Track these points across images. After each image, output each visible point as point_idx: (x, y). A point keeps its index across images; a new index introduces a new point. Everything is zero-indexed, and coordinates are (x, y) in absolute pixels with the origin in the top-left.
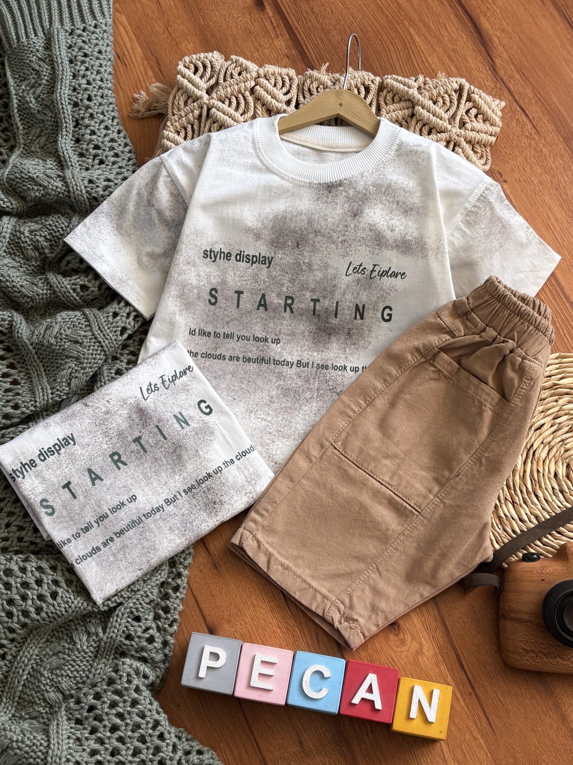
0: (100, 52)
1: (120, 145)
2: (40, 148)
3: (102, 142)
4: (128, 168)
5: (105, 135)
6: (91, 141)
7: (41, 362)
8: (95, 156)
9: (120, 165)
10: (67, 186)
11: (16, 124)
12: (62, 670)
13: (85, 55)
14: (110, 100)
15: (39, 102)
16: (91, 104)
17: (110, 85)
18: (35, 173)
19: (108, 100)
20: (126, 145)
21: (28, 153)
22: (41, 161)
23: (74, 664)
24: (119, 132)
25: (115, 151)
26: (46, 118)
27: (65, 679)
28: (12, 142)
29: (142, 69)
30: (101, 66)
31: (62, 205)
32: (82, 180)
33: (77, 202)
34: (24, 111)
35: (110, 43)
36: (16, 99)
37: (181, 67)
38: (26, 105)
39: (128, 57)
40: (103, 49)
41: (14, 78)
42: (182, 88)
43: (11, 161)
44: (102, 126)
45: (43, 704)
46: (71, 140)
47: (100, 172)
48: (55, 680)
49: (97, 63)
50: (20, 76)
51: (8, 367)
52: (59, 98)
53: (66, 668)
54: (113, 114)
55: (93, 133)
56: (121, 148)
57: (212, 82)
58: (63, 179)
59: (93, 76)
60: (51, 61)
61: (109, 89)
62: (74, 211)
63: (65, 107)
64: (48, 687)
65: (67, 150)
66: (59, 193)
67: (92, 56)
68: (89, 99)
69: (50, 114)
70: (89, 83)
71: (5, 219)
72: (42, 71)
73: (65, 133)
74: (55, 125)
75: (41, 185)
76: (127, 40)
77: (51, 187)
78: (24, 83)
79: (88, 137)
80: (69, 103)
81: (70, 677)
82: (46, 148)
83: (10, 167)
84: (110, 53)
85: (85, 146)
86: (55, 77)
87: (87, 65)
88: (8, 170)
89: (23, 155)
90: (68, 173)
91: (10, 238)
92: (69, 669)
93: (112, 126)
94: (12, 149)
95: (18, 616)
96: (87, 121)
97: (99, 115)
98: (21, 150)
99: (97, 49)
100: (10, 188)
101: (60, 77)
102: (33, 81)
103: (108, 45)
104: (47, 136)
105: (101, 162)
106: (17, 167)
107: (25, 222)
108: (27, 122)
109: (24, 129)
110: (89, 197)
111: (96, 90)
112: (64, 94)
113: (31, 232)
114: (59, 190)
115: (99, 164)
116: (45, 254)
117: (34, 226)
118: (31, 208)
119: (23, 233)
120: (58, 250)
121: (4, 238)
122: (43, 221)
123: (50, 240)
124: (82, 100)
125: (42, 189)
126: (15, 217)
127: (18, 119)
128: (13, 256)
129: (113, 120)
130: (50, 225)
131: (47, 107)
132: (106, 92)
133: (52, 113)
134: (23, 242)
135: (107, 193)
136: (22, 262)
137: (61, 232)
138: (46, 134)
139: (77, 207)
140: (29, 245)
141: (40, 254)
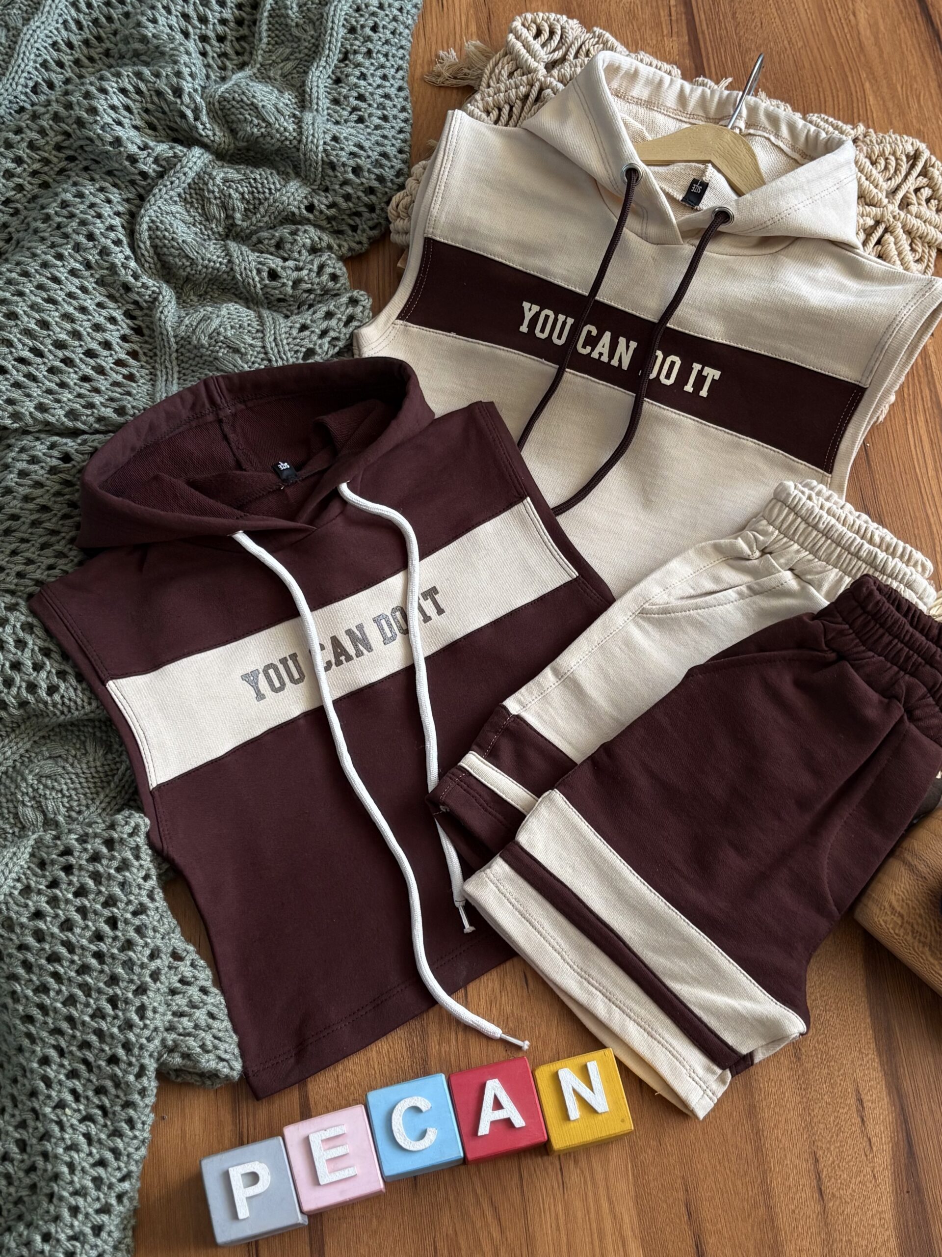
1: (394, 106)
2: (281, 75)
3: (372, 94)
4: (394, 142)
5: (379, 86)
6: (356, 86)
7: (179, 365)
8: (355, 109)
9: (386, 133)
10: (300, 133)
11: (260, 34)
12: (56, 781)
14: (404, 42)
15: (302, 12)
17: (410, 22)
18: (262, 101)
19: (400, 40)
20: (403, 109)
21: (263, 77)
22: (275, 90)
23: (76, 780)
24: (400, 89)
25: (385, 112)
26: (305, 36)
27: (54, 796)
28: (246, 58)
29: (464, 19)
31: (284, 160)
32: (324, 133)
33: (306, 161)
34: (277, 19)
37: (517, 24)
38: (283, 11)
42: (511, 54)
43: (234, 77)
44: (379, 73)
45: (12, 821)
46: (329, 77)
47: (353, 131)
48: (41, 792)
51: (128, 354)
52: (332, 13)
53: (62, 781)
54: (401, 62)
55: (363, 76)
56: (395, 111)
57: (557, 55)
58: (299, 121)
61: (407, 27)
62: (298, 175)
63: (336, 28)
64: (27, 799)
65: (318, 86)
66: (286, 139)
68: (374, 29)
69: (312, 33)
71: (197, 151)
73: (323, 63)
74: (313, 49)
75: (264, 120)
77: (277, 126)
79: (353, 80)
80: (343, 25)
81: (63, 796)
82: (290, 77)
83: (229, 85)
85: (344, 91)
88: (226, 86)
89: (254, 77)
90: (308, 117)
91: (193, 179)
92: (66, 784)
93: (394, 77)
94: (242, 66)
95: (19, 688)
96: (360, 58)
97: (380, 56)
98: (255, 70)
100: (219, 112)
104: (297, 62)
105: (361, 120)
106: (239, 86)
107: (223, 167)
108: (277, 36)
109: (269, 43)
110: (325, 159)
111: (387, 19)
112: (341, 10)
113: (225, 181)
114: (288, 134)
115: (357, 122)
116: (233, 218)
117: (232, 174)
118: (239, 150)
119: (214, 179)
120: (254, 220)
121: (185, 174)
122: (248, 172)
123: (248, 202)
124: (363, 27)
125: (264, 125)
126: (212, 153)
127: (265, 27)
128: (188, 206)
129: (397, 70)
130: (255, 179)
131: (311, 21)
132: (401, 28)
133: (315, 31)
134: (209, 191)
135: (351, 162)
136: (198, 218)
137: (267, 195)
138: (296, 59)
139: (303, 168)
140: (215, 198)
141: (227, 217)
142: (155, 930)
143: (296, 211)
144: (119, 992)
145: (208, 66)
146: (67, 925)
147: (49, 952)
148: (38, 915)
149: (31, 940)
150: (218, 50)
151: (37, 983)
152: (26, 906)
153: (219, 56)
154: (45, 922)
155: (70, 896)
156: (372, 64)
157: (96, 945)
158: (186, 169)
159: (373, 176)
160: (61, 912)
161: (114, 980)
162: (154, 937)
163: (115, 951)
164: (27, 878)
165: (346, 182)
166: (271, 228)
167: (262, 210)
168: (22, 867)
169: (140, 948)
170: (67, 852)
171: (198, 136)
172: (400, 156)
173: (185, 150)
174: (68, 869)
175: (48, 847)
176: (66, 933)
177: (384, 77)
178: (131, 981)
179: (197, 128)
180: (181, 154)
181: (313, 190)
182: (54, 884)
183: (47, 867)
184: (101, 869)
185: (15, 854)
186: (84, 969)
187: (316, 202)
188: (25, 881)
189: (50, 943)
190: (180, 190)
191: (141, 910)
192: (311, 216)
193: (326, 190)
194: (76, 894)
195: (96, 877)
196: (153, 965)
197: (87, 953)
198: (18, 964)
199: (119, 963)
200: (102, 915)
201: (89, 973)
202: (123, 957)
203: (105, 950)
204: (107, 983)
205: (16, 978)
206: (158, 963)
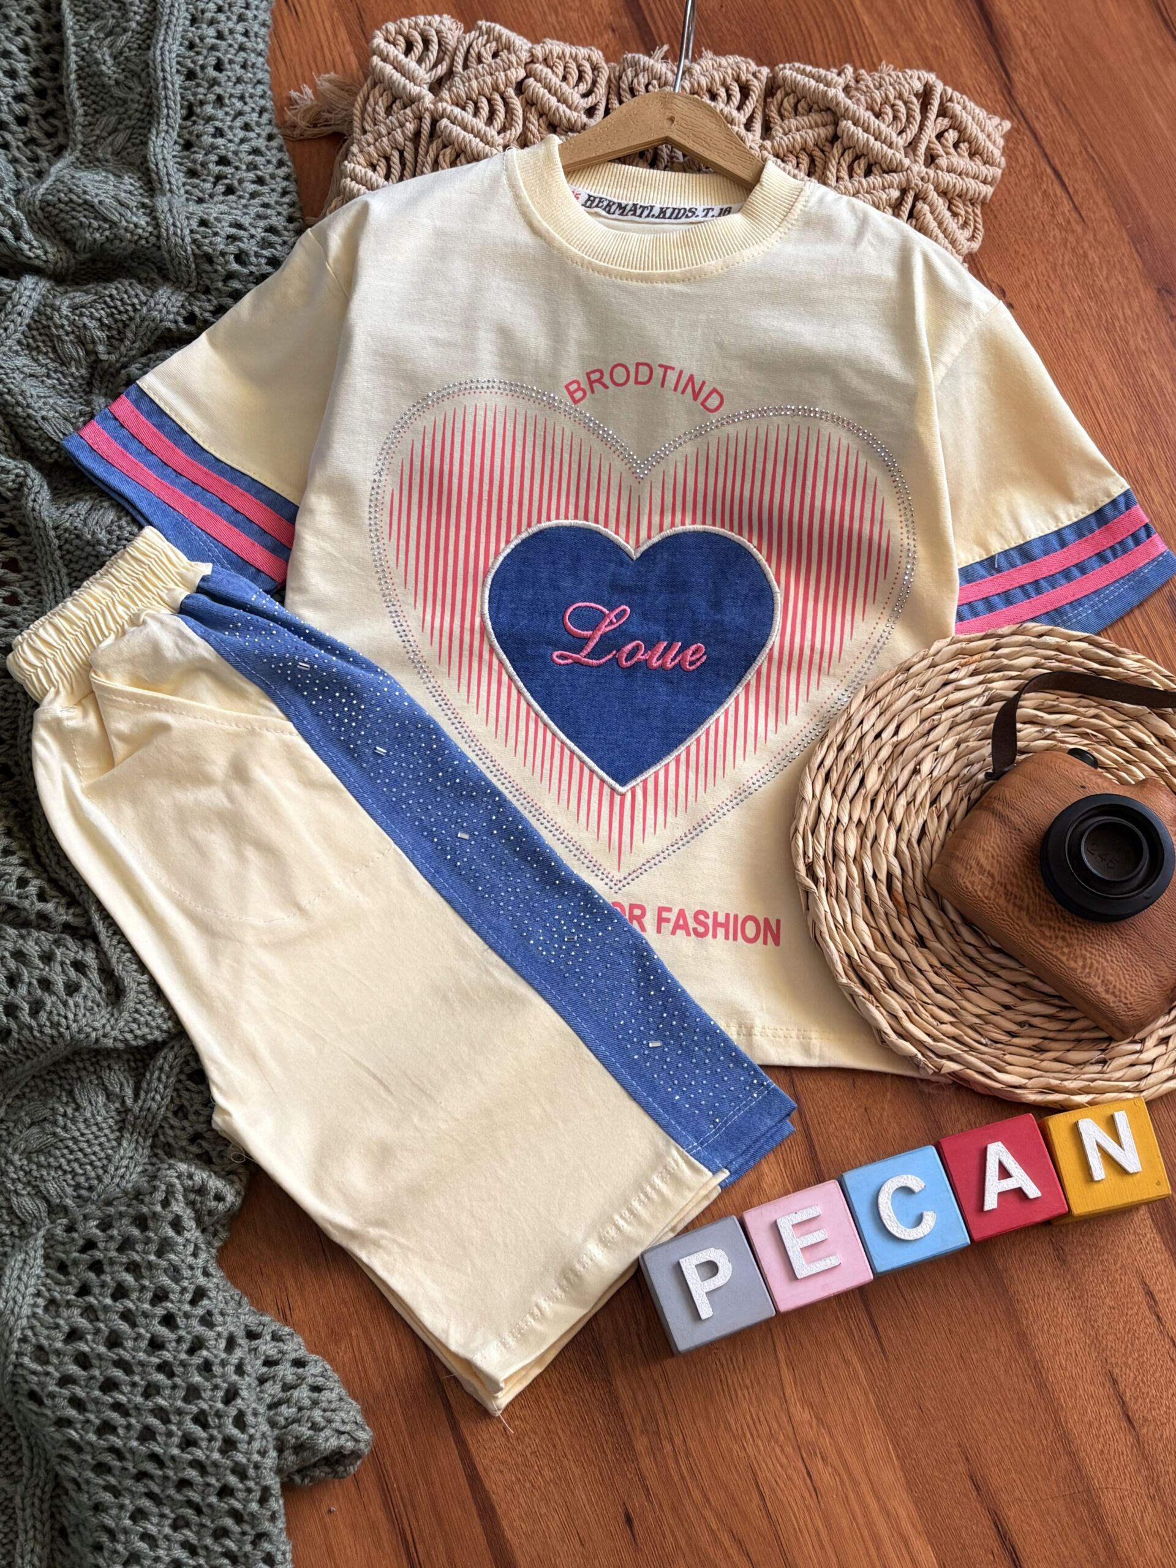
1: (269, 162)
2: (112, 154)
3: (236, 153)
4: (279, 209)
5: (243, 141)
6: (214, 147)
8: (219, 178)
9: (266, 200)
10: (157, 226)
11: (72, 104)
12: (51, 1155)
14: (260, 75)
15: (119, 64)
16: (222, 77)
17: (261, 46)
18: (97, 195)
19: (254, 74)
20: (281, 164)
21: (89, 161)
22: (112, 178)
23: (75, 1147)
24: (270, 137)
25: (259, 173)
26: (131, 96)
27: (53, 1173)
28: (61, 139)
29: (328, 25)
30: (247, 6)
31: (143, 264)
32: (187, 218)
33: (172, 260)
34: (88, 80)
36: (76, 53)
38: (94, 68)
41: (76, 14)
43: (53, 170)
44: (239, 123)
45: (7, 1218)
46: (176, 142)
47: (224, 208)
48: (35, 1173)
50: (86, 10)
51: (4, 566)
52: (159, 59)
53: (58, 1153)
54: (262, 102)
55: (219, 133)
56: (271, 169)
58: (151, 212)
59: (230, 24)
61: (260, 55)
62: (166, 278)
63: (169, 77)
64: (20, 1186)
65: (164, 159)
66: (140, 237)
68: (219, 67)
69: (140, 89)
70: (220, 36)
71: (29, 281)
72: (131, 4)
73: (163, 127)
74: (146, 110)
75: (105, 220)
77: (124, 223)
78: (95, 25)
79: (208, 140)
80: (178, 71)
81: (65, 1172)
82: (124, 154)
83: (49, 182)
85: (200, 157)
86: (155, 19)
88: (45, 186)
89: (78, 165)
90: (162, 203)
91: (32, 317)
92: (63, 1156)
93: (258, 124)
94: (58, 152)
96: (209, 109)
97: (235, 100)
98: (77, 154)
100: (45, 222)
101: (166, 18)
102: (112, 22)
104: (129, 131)
105: (230, 190)
106: (62, 182)
107: (66, 292)
108: (94, 102)
109: (86, 115)
110: (197, 251)
111: (233, 52)
112: (170, 52)
113: (74, 308)
114: (140, 231)
115: (225, 193)
116: (96, 353)
117: (80, 297)
118: (82, 264)
119: (58, 310)
120: (123, 349)
121: (20, 314)
122: (100, 289)
123: (109, 328)
124: (203, 67)
125: (107, 226)
126: (48, 278)
127: (75, 94)
128: (34, 353)
129: (261, 113)
130: (112, 297)
131: (134, 74)
132: (253, 58)
133: (143, 87)
134: (57, 327)
135: (232, 249)
136: (51, 365)
137: (132, 313)
138: (127, 128)
139: (172, 269)
141: (88, 353)
142: (223, 1314)
143: (173, 326)
144: (205, 1406)
145: (14, 161)
146: (114, 1341)
147: (102, 1379)
148: (74, 1335)
149: (74, 1369)
150: (22, 136)
151: (97, 1422)
152: (57, 1326)
153: (25, 144)
154: (86, 1342)
155: (108, 1301)
157: (158, 1356)
158: (20, 308)
159: (263, 261)
160: (102, 1325)
161: (193, 1393)
162: (225, 1323)
163: (183, 1356)
164: (49, 1290)
165: (230, 276)
166: (145, 354)
167: (130, 335)
168: (39, 1277)
169: (212, 1342)
170: (90, 1245)
171: (24, 260)
172: (291, 226)
173: (13, 283)
174: (97, 1267)
175: (64, 1244)
176: (116, 1350)
177: (247, 127)
178: (216, 1387)
179: (21, 250)
180: (9, 289)
181: (191, 294)
182: (84, 1290)
183: (70, 1269)
184: (137, 1257)
185: (25, 1261)
186: (151, 1391)
187: (196, 309)
188: (46, 1294)
189: (100, 1367)
190: (18, 335)
191: (200, 1295)
192: (193, 329)
193: (207, 291)
194: (115, 1298)
195: (133, 1268)
196: (234, 1360)
197: (149, 1369)
198: (65, 1403)
199: (192, 1370)
200: (154, 1316)
201: (158, 1393)
202: (196, 1360)
203: (171, 1359)
204: (186, 1400)
205: (68, 1423)
206: (238, 1353)
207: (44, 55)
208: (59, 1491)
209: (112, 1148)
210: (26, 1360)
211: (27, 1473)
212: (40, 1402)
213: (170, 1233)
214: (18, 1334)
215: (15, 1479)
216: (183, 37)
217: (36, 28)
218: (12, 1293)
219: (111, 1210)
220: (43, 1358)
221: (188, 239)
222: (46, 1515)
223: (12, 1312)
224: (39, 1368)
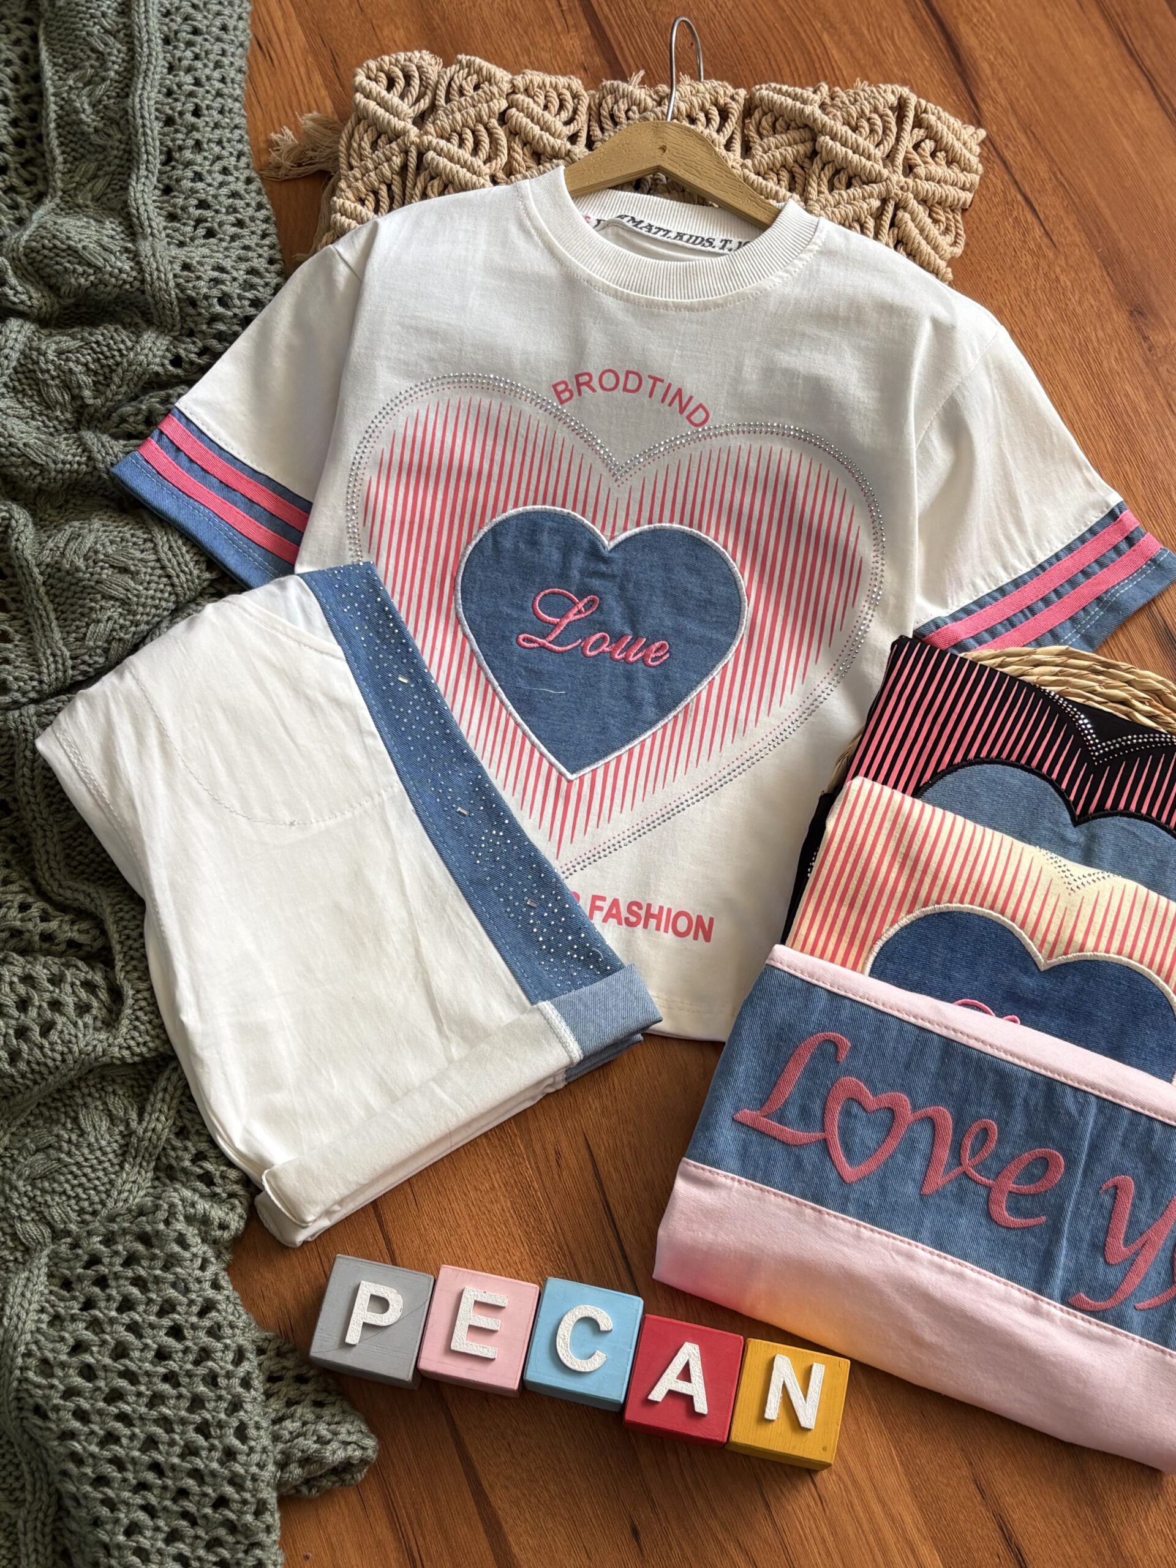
0: (224, 28)
1: (248, 205)
2: (93, 200)
3: (215, 197)
4: (260, 251)
5: (222, 185)
6: (193, 191)
7: (52, 601)
8: (199, 221)
9: (247, 243)
10: (141, 271)
11: (51, 151)
12: (55, 1180)
13: (196, 32)
14: (237, 120)
15: (98, 112)
16: (200, 122)
17: (238, 92)
18: (80, 240)
19: (232, 119)
20: (260, 206)
21: (70, 207)
23: (79, 1172)
24: (249, 181)
25: (239, 216)
26: (110, 143)
27: (57, 1198)
28: (41, 187)
29: (302, 70)
30: (224, 53)
31: (128, 309)
32: (171, 262)
33: (156, 304)
34: (68, 128)
35: (244, 15)
36: (56, 103)
38: (74, 117)
39: (277, 46)
40: (231, 23)
41: (55, 65)
42: (366, 118)
43: (35, 217)
44: (217, 167)
45: (11, 1244)
46: (156, 188)
47: (205, 251)
48: (39, 1199)
49: (217, 47)
50: (65, 61)
52: (138, 106)
53: (62, 1178)
54: (240, 146)
55: (198, 177)
56: (250, 211)
57: (424, 103)
58: (135, 256)
59: (207, 71)
60: (129, 37)
61: (236, 100)
62: (150, 323)
63: (147, 123)
64: (24, 1212)
65: (145, 204)
66: (125, 282)
67: (209, 33)
68: (197, 113)
69: (119, 136)
70: (197, 83)
71: (14, 324)
72: (110, 54)
73: (143, 172)
74: (126, 156)
75: (90, 265)
76: (278, 14)
77: (109, 268)
78: (73, 75)
79: (187, 184)
80: (157, 118)
81: (69, 1198)
82: (104, 199)
83: (32, 227)
84: (242, 32)
85: (180, 201)
86: (133, 67)
87: (197, 50)
88: (28, 232)
89: (59, 211)
90: (145, 247)
91: (19, 361)
92: (67, 1181)
93: (236, 168)
94: (38, 199)
96: (188, 154)
97: (213, 145)
98: (58, 200)
99: (218, 22)
100: (29, 268)
101: (144, 67)
102: (90, 71)
103: (240, 18)
104: (108, 177)
105: (210, 234)
106: (45, 228)
107: (51, 335)
108: (73, 150)
109: (65, 162)
110: (181, 295)
111: (210, 97)
112: (149, 99)
113: (60, 353)
114: (124, 276)
115: (206, 236)
116: (82, 398)
117: (67, 343)
118: (66, 308)
119: (45, 354)
120: (109, 394)
121: (6, 358)
122: (86, 335)
123: (96, 373)
124: (181, 114)
125: (91, 271)
126: (33, 322)
127: (55, 143)
128: (20, 396)
129: (238, 158)
130: (97, 342)
131: (112, 121)
132: (230, 103)
133: (123, 133)
134: (42, 371)
135: (215, 292)
136: (36, 408)
137: (118, 359)
138: (107, 174)
139: (155, 314)
140: (53, 378)
141: (74, 398)
142: (232, 1326)
143: (160, 370)
144: (208, 1416)
146: (121, 1351)
147: (107, 1390)
148: (79, 1347)
149: (78, 1381)
151: (102, 1433)
152: (62, 1339)
153: (5, 192)
154: (92, 1354)
155: (113, 1314)
156: (205, 158)
157: (164, 1367)
158: (7, 351)
159: (247, 303)
160: (108, 1337)
161: (197, 1403)
162: (234, 1336)
163: (189, 1366)
164: (53, 1306)
165: (215, 318)
166: (133, 399)
167: (116, 379)
168: (42, 1294)
169: (219, 1354)
170: (94, 1260)
171: (9, 305)
172: (272, 268)
174: (102, 1282)
175: (68, 1261)
176: (122, 1361)
177: (225, 171)
178: (220, 1398)
179: (6, 295)
182: (89, 1304)
183: (75, 1285)
184: (142, 1273)
185: (28, 1279)
186: (156, 1400)
187: (182, 353)
188: (51, 1310)
189: (106, 1379)
191: (208, 1307)
192: (179, 371)
193: (191, 334)
194: (120, 1310)
195: (138, 1282)
196: (241, 1371)
197: (155, 1379)
198: (69, 1416)
199: (197, 1380)
200: (161, 1327)
201: (163, 1403)
202: (201, 1371)
203: (177, 1369)
204: (191, 1410)
205: (72, 1435)
206: (246, 1366)
207: (22, 106)
208: (62, 1514)
209: (115, 1173)
210: (31, 1374)
211: (29, 1498)
212: (45, 1417)
213: (176, 1248)
214: (22, 1349)
215: (18, 1503)
216: (161, 85)
217: (15, 79)
218: (17, 1309)
219: (115, 1227)
220: (48, 1371)
221: (172, 284)
222: (48, 1539)
223: (16, 1328)
224: (44, 1382)
